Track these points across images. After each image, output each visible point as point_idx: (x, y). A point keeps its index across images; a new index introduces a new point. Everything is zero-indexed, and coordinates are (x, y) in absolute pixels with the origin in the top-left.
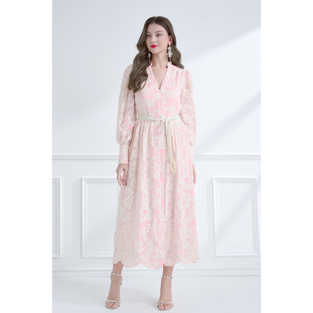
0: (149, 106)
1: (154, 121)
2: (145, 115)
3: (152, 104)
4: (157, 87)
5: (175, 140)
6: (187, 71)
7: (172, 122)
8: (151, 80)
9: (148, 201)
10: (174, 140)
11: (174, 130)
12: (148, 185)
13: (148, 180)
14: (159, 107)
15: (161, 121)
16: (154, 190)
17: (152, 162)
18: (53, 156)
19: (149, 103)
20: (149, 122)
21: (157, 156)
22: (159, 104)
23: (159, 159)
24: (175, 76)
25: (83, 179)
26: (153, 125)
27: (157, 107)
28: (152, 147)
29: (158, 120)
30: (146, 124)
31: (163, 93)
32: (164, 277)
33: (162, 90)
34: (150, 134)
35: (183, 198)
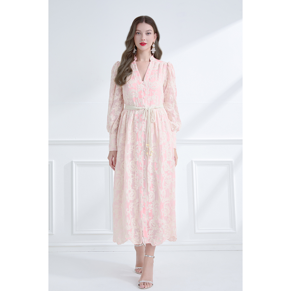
0: (134, 96)
1: (138, 110)
2: (130, 104)
3: (136, 94)
4: (141, 79)
5: (158, 127)
6: (168, 63)
7: (155, 110)
8: (135, 73)
9: (131, 182)
10: (156, 126)
11: (157, 117)
12: (132, 167)
13: (132, 163)
14: (143, 97)
15: (144, 109)
16: (137, 171)
17: (136, 146)
18: (49, 141)
19: (134, 93)
20: (133, 111)
21: (140, 141)
22: (143, 94)
23: (142, 144)
24: (157, 68)
25: (74, 163)
26: (137, 113)
27: (140, 97)
28: (136, 133)
29: (141, 108)
30: (131, 112)
31: (146, 84)
32: (146, 256)
33: (145, 81)
34: (134, 122)
35: (165, 179)
